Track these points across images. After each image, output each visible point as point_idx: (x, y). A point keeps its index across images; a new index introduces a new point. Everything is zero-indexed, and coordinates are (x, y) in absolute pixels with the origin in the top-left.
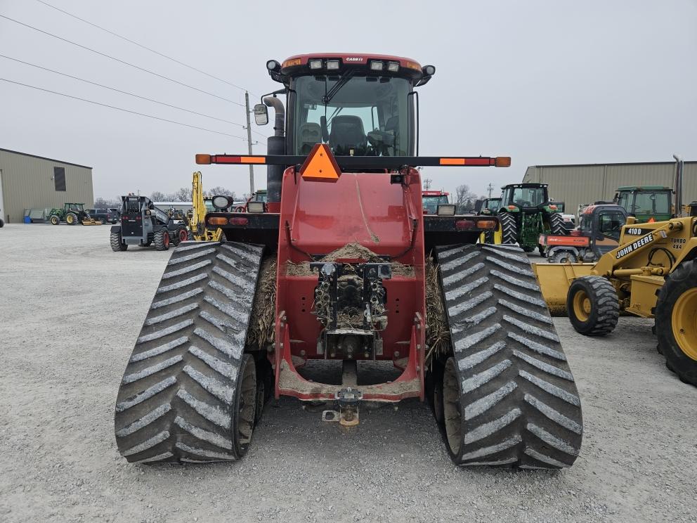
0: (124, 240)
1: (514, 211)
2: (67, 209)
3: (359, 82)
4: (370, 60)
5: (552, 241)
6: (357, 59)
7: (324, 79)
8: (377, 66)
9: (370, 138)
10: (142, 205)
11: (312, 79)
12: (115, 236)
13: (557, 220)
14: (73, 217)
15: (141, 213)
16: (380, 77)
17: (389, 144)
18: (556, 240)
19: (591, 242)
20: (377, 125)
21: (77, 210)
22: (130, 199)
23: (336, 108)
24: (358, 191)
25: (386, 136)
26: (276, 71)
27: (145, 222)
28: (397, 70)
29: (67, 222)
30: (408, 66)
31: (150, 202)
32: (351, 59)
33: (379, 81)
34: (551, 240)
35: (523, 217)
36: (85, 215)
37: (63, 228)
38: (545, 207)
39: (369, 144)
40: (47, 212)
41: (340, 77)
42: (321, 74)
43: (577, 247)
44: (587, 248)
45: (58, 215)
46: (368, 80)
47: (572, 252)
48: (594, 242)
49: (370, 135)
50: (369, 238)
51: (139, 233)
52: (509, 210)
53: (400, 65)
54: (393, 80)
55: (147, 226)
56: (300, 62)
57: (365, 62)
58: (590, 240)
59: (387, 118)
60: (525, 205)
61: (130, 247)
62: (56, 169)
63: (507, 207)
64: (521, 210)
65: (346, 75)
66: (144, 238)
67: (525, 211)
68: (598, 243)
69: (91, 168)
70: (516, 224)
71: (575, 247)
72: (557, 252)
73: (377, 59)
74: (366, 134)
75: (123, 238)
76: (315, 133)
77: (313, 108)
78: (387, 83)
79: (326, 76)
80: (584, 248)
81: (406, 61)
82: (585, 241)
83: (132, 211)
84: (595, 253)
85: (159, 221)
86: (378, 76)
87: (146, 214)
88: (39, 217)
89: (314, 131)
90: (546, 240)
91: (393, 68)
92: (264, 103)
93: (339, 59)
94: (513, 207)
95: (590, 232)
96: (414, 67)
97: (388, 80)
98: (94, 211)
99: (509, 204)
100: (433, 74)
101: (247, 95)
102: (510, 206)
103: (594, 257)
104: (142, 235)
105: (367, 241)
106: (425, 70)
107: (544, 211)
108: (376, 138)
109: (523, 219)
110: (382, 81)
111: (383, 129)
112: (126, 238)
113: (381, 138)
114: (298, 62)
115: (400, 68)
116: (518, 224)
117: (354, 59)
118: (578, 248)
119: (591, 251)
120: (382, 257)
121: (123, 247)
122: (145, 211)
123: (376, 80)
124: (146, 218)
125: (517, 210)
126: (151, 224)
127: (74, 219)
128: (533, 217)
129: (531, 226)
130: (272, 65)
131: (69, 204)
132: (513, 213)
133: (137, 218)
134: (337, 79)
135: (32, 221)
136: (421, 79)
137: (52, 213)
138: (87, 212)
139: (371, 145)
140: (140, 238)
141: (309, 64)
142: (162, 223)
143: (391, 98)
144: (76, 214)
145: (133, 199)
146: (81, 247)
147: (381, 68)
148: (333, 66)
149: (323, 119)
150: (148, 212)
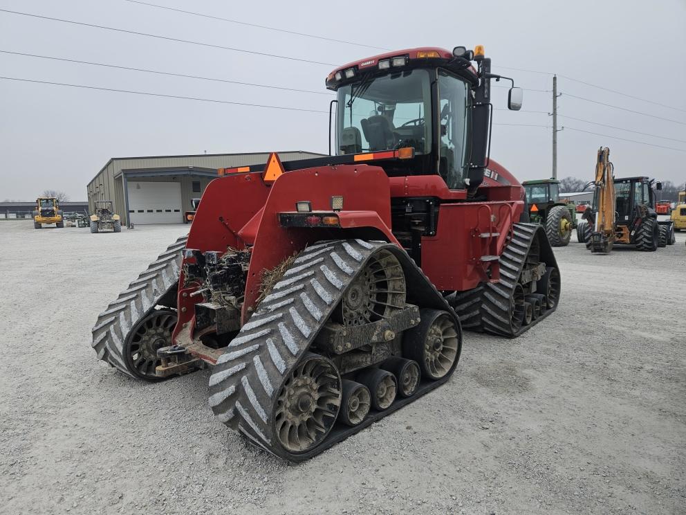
6: (369, 63)
16: (403, 72)
32: (365, 64)
91: (399, 62)
93: (355, 67)
101: (555, 79)
117: (367, 63)
147: (388, 66)
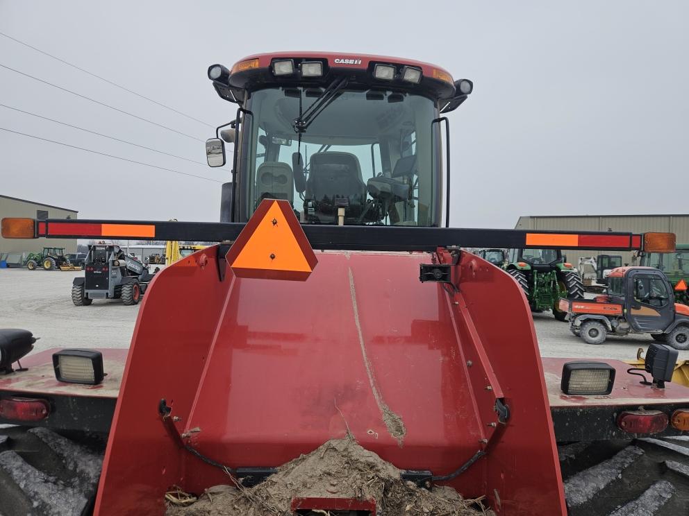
0: (87, 294)
1: (525, 268)
2: (45, 254)
3: (353, 102)
4: (373, 63)
5: (577, 309)
7: (298, 94)
8: (384, 73)
9: (370, 188)
10: (110, 255)
11: (279, 93)
12: (78, 289)
13: (573, 280)
14: (51, 261)
15: (108, 263)
16: (389, 93)
17: (402, 195)
18: (582, 307)
19: (625, 311)
20: (379, 169)
21: (56, 255)
22: (97, 248)
23: (321, 146)
24: (353, 291)
25: (395, 186)
26: (224, 82)
27: (112, 273)
28: (417, 81)
29: (44, 267)
30: (435, 75)
31: (120, 251)
32: (342, 61)
33: (386, 99)
34: (577, 307)
35: (536, 275)
36: (65, 260)
37: (39, 274)
38: (559, 265)
39: (369, 197)
40: (25, 256)
41: (323, 90)
42: (292, 84)
43: (607, 316)
44: (620, 318)
45: (35, 259)
46: (369, 97)
47: (601, 322)
48: (629, 311)
49: (371, 183)
50: (380, 424)
51: (104, 286)
52: (519, 268)
53: (422, 72)
54: (409, 99)
55: (115, 277)
56: (257, 63)
57: (366, 67)
58: (623, 308)
59: (394, 160)
60: (536, 262)
61: (95, 301)
62: (39, 212)
63: (516, 264)
64: (532, 267)
65: (334, 87)
66: (110, 291)
67: (536, 268)
68: (633, 312)
69: (77, 212)
70: (528, 283)
71: (605, 316)
72: (585, 322)
73: (385, 63)
74: (365, 181)
75: (86, 291)
76: (283, 179)
77: (287, 144)
78: (399, 103)
79: (301, 89)
80: (615, 317)
81: (431, 68)
82: (617, 310)
83: (99, 260)
84: (631, 324)
85: (130, 271)
86: (385, 90)
87: (114, 265)
88: (16, 261)
89: (281, 176)
90: (570, 306)
91: (412, 76)
92: (220, 137)
93: (323, 60)
94: (523, 263)
95: (624, 298)
96: (443, 78)
97: (401, 99)
98: (74, 256)
99: (518, 261)
100: (470, 92)
102: (520, 263)
103: (629, 328)
104: (107, 288)
105: (373, 433)
106: (458, 84)
107: (558, 269)
108: (379, 187)
109: (536, 278)
110: (391, 99)
111: (389, 175)
112: (90, 292)
113: (388, 187)
114: (256, 65)
115: (422, 78)
116: (530, 283)
117: (347, 61)
118: (610, 317)
119: (625, 321)
120: (412, 478)
121: (86, 302)
122: (113, 261)
123: (381, 98)
124: (113, 269)
125: (528, 267)
126: (119, 276)
127: (51, 264)
128: (546, 275)
129: (543, 286)
130: (216, 73)
131: (48, 249)
132: (524, 272)
133: (104, 269)
134: (319, 94)
135: (8, 266)
136: (450, 98)
137: (29, 259)
138: (67, 257)
139: (372, 199)
140: (105, 291)
141: (271, 68)
142: (134, 273)
143: (401, 130)
144: (55, 259)
145: (101, 249)
146: (43, 300)
147: (391, 77)
148: (312, 70)
149: (297, 157)
150: (116, 263)
